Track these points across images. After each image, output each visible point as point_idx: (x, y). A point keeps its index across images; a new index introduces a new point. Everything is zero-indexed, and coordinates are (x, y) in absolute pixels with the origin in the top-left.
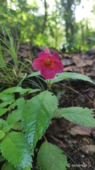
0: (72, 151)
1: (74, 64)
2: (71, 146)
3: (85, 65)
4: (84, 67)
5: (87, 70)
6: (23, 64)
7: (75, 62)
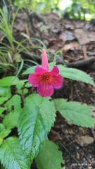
0: (68, 142)
1: (76, 40)
2: (67, 137)
3: (88, 41)
4: (87, 44)
5: (91, 48)
6: (20, 44)
7: (78, 37)
